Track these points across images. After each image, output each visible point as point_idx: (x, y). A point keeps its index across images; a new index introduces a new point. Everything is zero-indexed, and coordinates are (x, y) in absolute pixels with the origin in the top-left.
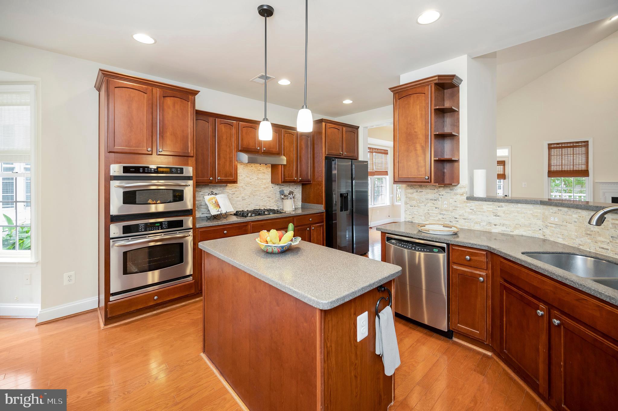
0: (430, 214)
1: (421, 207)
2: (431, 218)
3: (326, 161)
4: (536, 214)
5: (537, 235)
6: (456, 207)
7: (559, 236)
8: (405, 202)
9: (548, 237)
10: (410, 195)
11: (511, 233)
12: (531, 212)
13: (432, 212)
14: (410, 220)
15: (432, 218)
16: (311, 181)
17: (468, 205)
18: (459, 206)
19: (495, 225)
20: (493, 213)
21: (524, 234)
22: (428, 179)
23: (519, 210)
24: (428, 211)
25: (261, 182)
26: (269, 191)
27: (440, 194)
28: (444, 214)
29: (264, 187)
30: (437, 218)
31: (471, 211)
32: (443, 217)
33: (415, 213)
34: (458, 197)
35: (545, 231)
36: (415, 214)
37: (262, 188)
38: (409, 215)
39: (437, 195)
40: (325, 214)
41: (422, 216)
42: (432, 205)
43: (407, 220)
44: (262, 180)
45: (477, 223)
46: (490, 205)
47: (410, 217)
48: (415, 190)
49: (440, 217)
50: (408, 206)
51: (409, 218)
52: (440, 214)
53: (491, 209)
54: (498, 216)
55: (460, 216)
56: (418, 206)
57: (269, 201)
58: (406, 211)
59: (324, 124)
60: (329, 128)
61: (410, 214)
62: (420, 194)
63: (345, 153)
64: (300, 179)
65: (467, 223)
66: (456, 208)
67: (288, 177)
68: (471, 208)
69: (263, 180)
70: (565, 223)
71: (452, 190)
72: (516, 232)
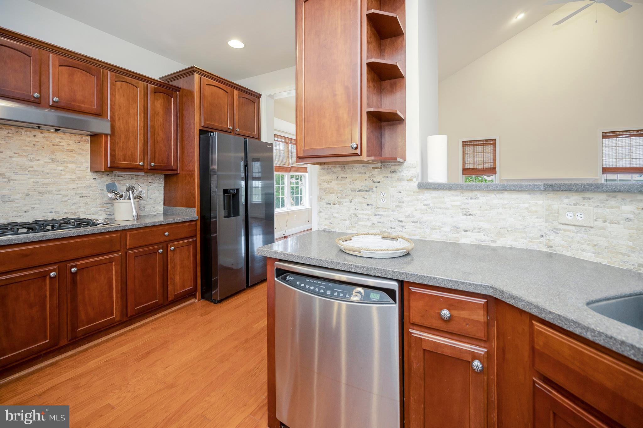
0: (359, 216)
1: (344, 204)
2: (359, 223)
3: (202, 136)
4: (534, 209)
5: (536, 247)
6: (400, 202)
7: (585, 247)
8: (318, 197)
9: (558, 250)
10: (326, 185)
11: (492, 244)
12: (527, 205)
13: (361, 212)
14: (326, 227)
15: (362, 223)
16: (177, 170)
17: (420, 197)
18: (405, 199)
19: (466, 231)
20: (462, 209)
21: (515, 244)
22: (356, 148)
23: (505, 202)
24: (356, 212)
25: (62, 168)
26: (84, 185)
27: (375, 180)
28: (382, 215)
29: (69, 178)
30: (369, 223)
31: (425, 207)
32: (380, 220)
33: (335, 215)
34: (404, 184)
35: (551, 238)
36: (334, 217)
37: (66, 179)
38: (325, 219)
39: (369, 183)
40: (199, 223)
41: (345, 220)
42: (362, 200)
43: (322, 228)
44: (65, 164)
45: (435, 229)
46: (457, 196)
47: (327, 222)
48: (334, 176)
49: (375, 220)
50: (324, 203)
51: (325, 225)
52: (375, 215)
53: (459, 203)
54: (471, 215)
55: (407, 216)
56: (340, 204)
57: (86, 204)
58: (321, 212)
59: (197, 76)
60: (207, 85)
61: (326, 216)
62: (343, 182)
63: (238, 129)
64: (152, 164)
65: (419, 230)
66: (401, 204)
67: (124, 160)
68: (425, 202)
69: (68, 165)
70: (600, 223)
71: (393, 172)
72: (501, 242)
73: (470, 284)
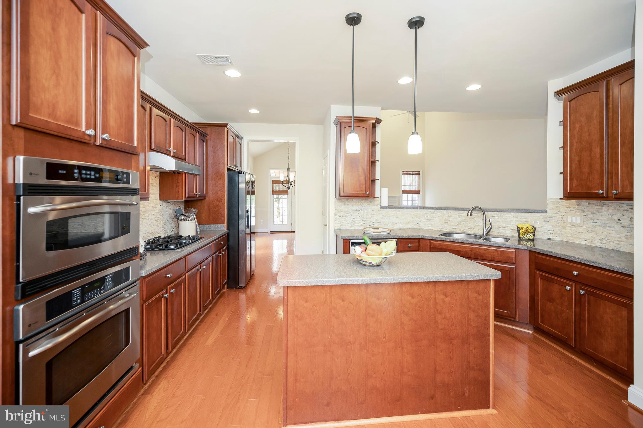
0: (355, 221)
1: (348, 216)
2: (355, 225)
4: (416, 215)
5: (416, 227)
6: (373, 214)
7: (429, 226)
8: (334, 213)
9: (422, 227)
10: (339, 208)
11: (404, 228)
12: (414, 214)
13: (356, 219)
14: (338, 228)
15: (357, 224)
16: (206, 197)
17: (381, 212)
18: (375, 213)
19: (396, 224)
20: (395, 216)
21: (410, 227)
22: (368, 194)
23: (408, 213)
24: (354, 219)
26: (158, 211)
27: (362, 205)
28: (365, 220)
30: (360, 224)
31: (382, 216)
32: (364, 223)
33: (343, 222)
34: (375, 207)
35: (420, 224)
36: (343, 223)
37: (151, 207)
38: (338, 224)
39: (360, 207)
40: (227, 235)
41: (349, 224)
42: (357, 214)
43: (336, 228)
45: (386, 224)
46: (393, 211)
47: (339, 225)
48: (343, 203)
49: (363, 222)
50: (337, 216)
51: (338, 227)
52: (362, 220)
53: (394, 214)
54: (398, 218)
55: (376, 220)
56: (346, 216)
58: (336, 221)
59: (226, 130)
61: (339, 223)
62: (347, 206)
64: (200, 194)
65: (380, 225)
66: (373, 215)
67: (191, 192)
68: (383, 214)
70: (433, 218)
71: (370, 202)
72: (407, 227)
73: (416, 236)
